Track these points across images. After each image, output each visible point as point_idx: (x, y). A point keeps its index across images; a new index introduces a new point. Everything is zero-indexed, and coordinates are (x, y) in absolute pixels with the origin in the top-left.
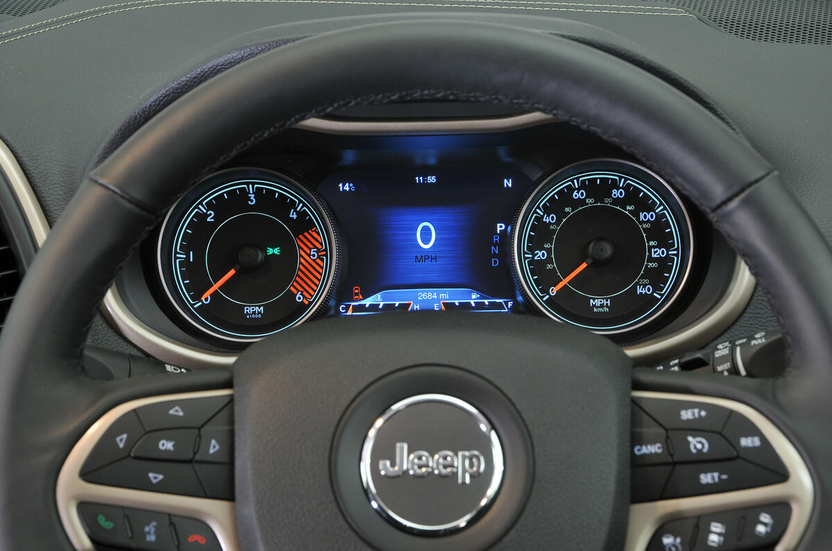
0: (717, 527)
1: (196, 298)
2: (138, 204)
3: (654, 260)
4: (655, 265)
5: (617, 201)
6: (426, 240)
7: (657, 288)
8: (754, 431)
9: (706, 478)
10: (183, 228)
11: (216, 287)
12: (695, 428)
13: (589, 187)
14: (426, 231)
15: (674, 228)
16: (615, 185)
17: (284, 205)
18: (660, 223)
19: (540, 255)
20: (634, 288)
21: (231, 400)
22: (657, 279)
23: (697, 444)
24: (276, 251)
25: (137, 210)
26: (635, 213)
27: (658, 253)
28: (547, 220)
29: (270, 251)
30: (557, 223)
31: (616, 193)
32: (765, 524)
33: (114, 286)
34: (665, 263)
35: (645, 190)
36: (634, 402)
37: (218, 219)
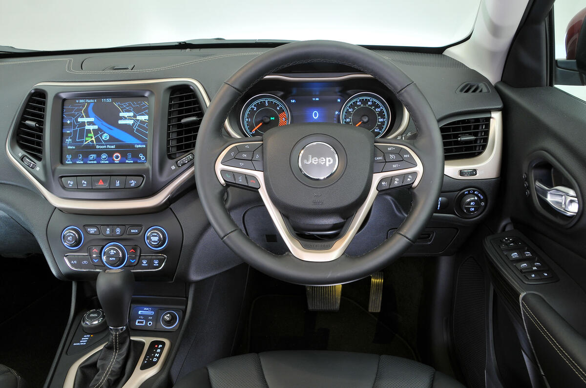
0: (397, 179)
1: (251, 131)
2: (237, 90)
3: (380, 122)
4: (380, 123)
5: (369, 105)
6: (315, 116)
7: (381, 130)
8: (408, 153)
9: (394, 166)
10: (247, 112)
11: (256, 128)
12: (392, 153)
13: (362, 101)
14: (316, 113)
15: (385, 113)
16: (369, 101)
17: (276, 105)
18: (381, 112)
19: (348, 120)
20: (374, 130)
21: (262, 144)
22: (381, 128)
23: (392, 157)
24: (273, 118)
25: (237, 91)
26: (375, 109)
27: (381, 120)
28: (350, 110)
29: (272, 118)
30: (353, 111)
31: (369, 103)
32: (410, 178)
33: (228, 117)
34: (383, 123)
35: (378, 102)
36: (375, 146)
37: (257, 109)
